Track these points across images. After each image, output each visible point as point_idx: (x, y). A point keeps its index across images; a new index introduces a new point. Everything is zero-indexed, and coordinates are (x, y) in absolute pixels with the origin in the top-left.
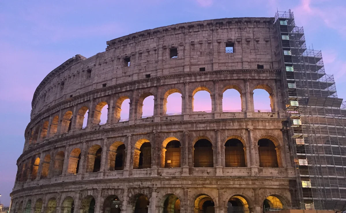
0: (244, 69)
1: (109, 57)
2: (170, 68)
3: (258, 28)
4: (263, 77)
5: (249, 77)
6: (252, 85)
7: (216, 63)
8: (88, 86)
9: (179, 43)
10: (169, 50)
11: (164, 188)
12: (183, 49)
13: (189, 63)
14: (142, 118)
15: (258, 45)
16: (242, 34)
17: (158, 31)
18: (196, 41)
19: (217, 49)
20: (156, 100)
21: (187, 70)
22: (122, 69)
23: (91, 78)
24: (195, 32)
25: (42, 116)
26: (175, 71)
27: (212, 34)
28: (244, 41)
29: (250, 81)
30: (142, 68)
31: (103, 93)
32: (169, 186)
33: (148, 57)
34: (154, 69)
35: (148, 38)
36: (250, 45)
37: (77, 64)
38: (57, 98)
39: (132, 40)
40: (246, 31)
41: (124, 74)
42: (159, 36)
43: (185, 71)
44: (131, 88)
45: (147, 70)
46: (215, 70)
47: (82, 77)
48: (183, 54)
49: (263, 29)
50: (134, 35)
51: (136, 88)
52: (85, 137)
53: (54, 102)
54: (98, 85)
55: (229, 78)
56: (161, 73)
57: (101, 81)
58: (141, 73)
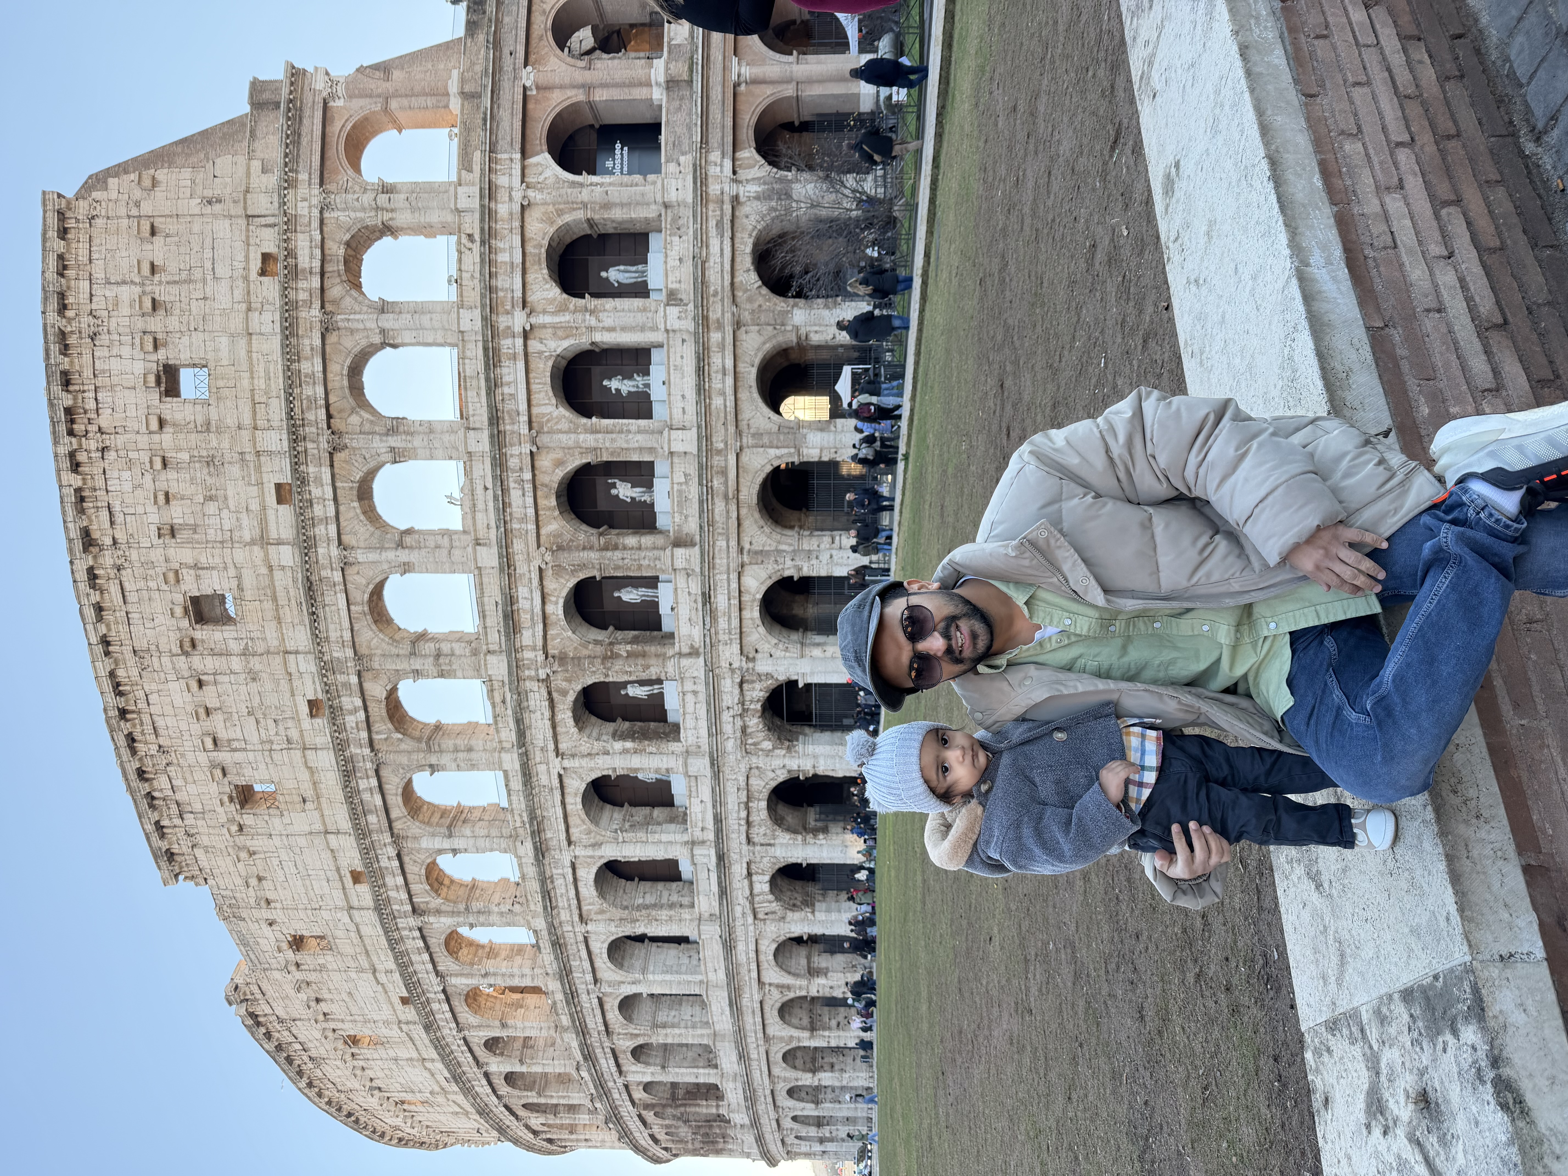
0: (278, 329)
1: (232, 869)
2: (279, 620)
3: (90, 261)
4: (312, 257)
5: (316, 311)
6: (348, 301)
7: (254, 440)
8: (362, 941)
9: (164, 587)
10: (198, 626)
11: (741, 633)
12: (192, 572)
13: (256, 549)
14: (490, 721)
15: (172, 267)
16: (121, 330)
17: (112, 674)
18: (154, 518)
19: (194, 436)
20: (417, 674)
21: (287, 556)
22: (286, 813)
23: (329, 933)
24: (112, 523)
25: (485, 1099)
26: (293, 602)
27: (122, 453)
28: (155, 324)
29: (329, 307)
30: (282, 733)
31: (389, 881)
32: (735, 613)
33: (231, 714)
34: (284, 685)
35: (146, 718)
36: (172, 298)
37: (269, 995)
38: (415, 1055)
39: (155, 783)
40: (105, 313)
41: (310, 805)
42: (134, 672)
43: (291, 564)
44: (370, 772)
45: (288, 714)
46: (285, 444)
47: (322, 968)
48: (215, 573)
49: (96, 241)
50: (133, 776)
51: (367, 751)
52: (567, 928)
53: (428, 1065)
54: (355, 903)
55: (320, 390)
56: (300, 657)
57: (338, 894)
58: (302, 736)
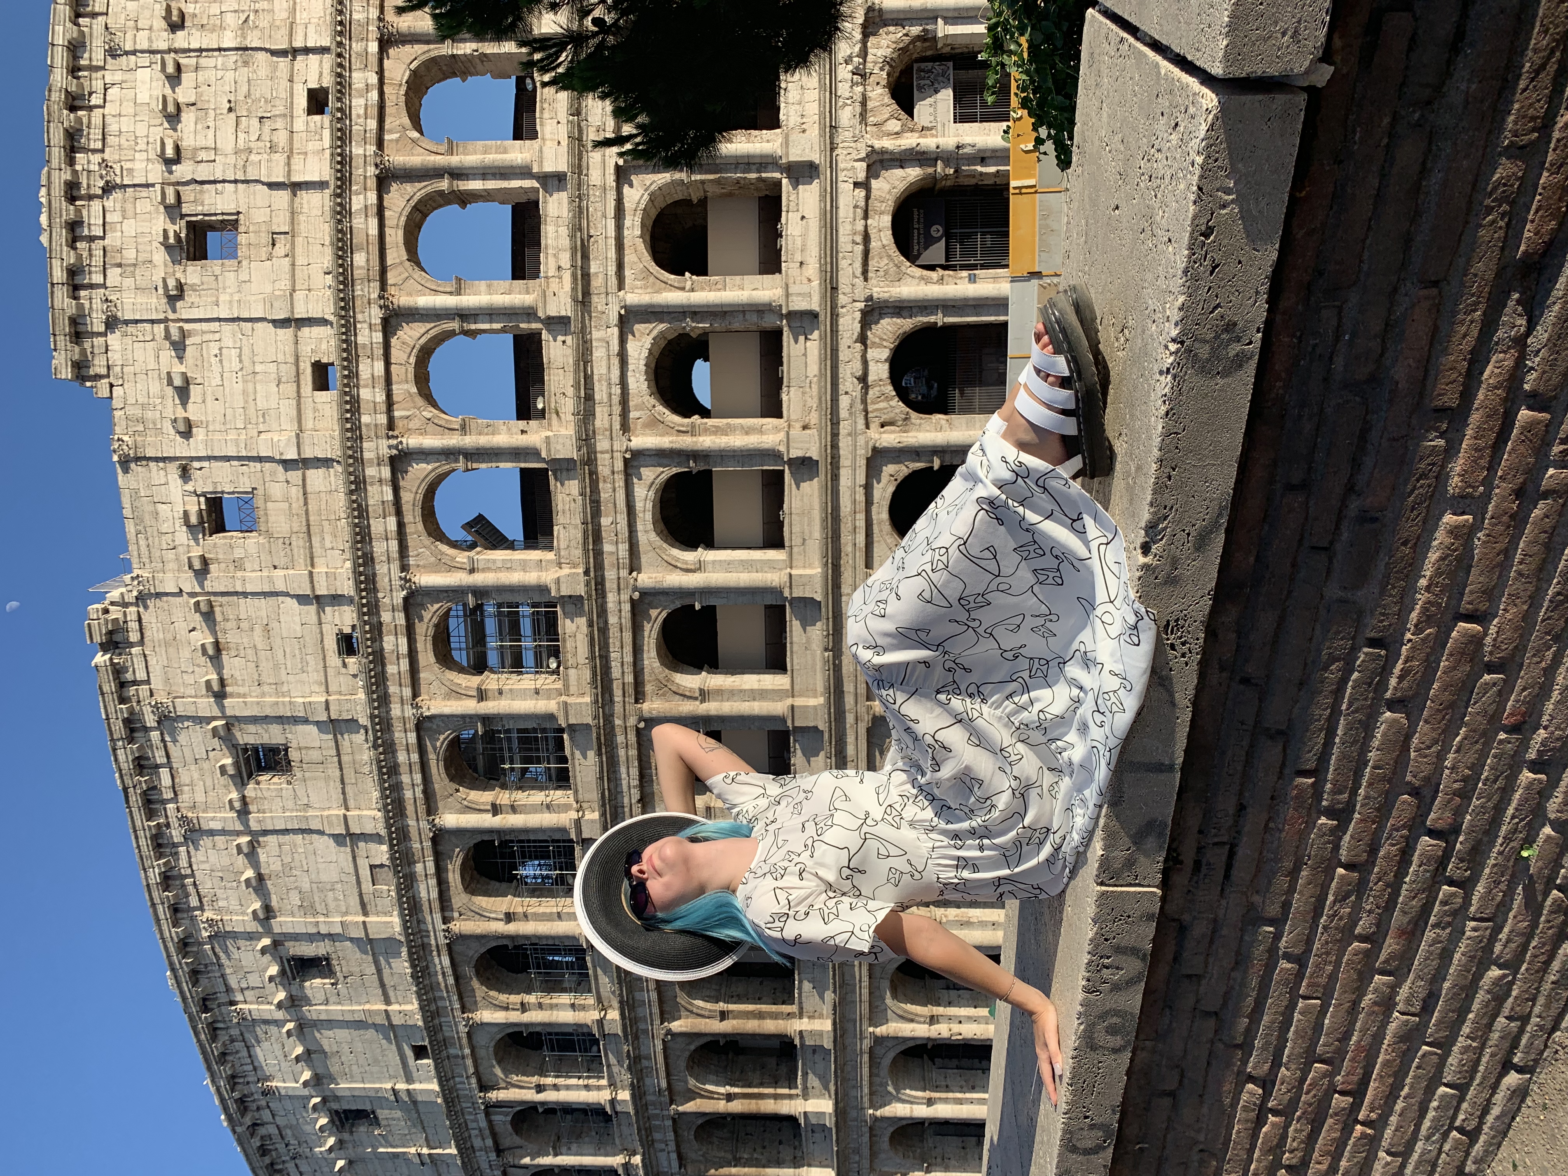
1: (152, 365)
8: (306, 503)
22: (245, 263)
23: (260, 492)
30: (266, 137)
31: (365, 370)
33: (206, 112)
35: (97, 117)
41: (281, 248)
42: (99, 54)
44: (369, 181)
45: (280, 109)
51: (372, 149)
54: (310, 423)
56: (312, 29)
57: (288, 408)
58: (291, 139)
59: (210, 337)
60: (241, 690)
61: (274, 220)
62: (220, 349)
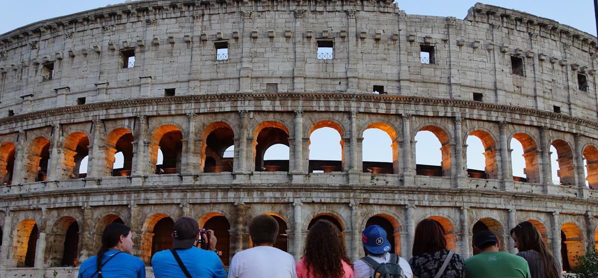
1: (479, 37)
8: (434, 83)
12: (593, 81)
20: (575, 158)
22: (512, 76)
23: (437, 67)
30: (547, 90)
31: (483, 113)
33: (552, 72)
37: (382, 15)
39: (524, 25)
41: (516, 89)
42: (564, 41)
44: (540, 123)
45: (554, 97)
48: (593, 90)
51: (549, 126)
52: (466, 199)
57: (467, 83)
58: (547, 99)
59: (489, 60)
60: (359, 45)
61: (525, 89)
62: (485, 62)
